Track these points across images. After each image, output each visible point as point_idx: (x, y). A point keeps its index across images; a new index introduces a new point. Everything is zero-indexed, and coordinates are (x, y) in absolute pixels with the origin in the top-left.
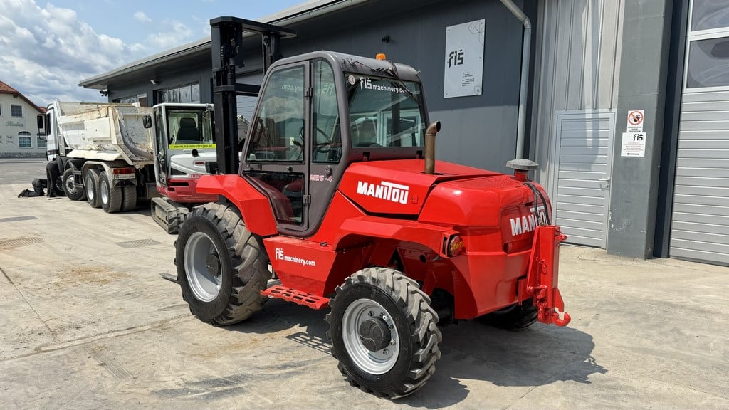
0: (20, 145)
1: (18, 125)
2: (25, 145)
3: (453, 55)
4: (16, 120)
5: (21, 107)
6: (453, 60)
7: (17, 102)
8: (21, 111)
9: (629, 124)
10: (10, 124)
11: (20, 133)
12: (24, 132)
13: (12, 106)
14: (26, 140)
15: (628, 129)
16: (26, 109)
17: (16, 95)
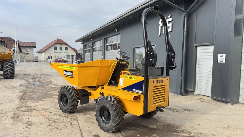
0: (67, 58)
1: (67, 53)
2: (68, 59)
4: (66, 51)
5: (67, 48)
7: (67, 46)
8: (67, 49)
10: (65, 52)
11: (67, 55)
12: (68, 55)
13: (65, 48)
14: (69, 57)
16: (69, 48)
17: (67, 44)
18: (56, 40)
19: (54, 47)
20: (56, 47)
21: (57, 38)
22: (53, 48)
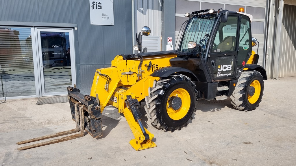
3: (95, 4)
6: (95, 6)
9: (168, 42)
15: (168, 44)
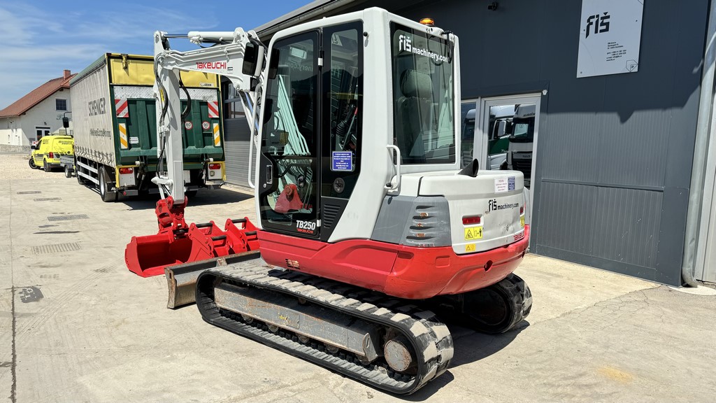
18: (63, 78)
19: (57, 100)
20: (65, 101)
21: (67, 72)
22: (52, 103)
